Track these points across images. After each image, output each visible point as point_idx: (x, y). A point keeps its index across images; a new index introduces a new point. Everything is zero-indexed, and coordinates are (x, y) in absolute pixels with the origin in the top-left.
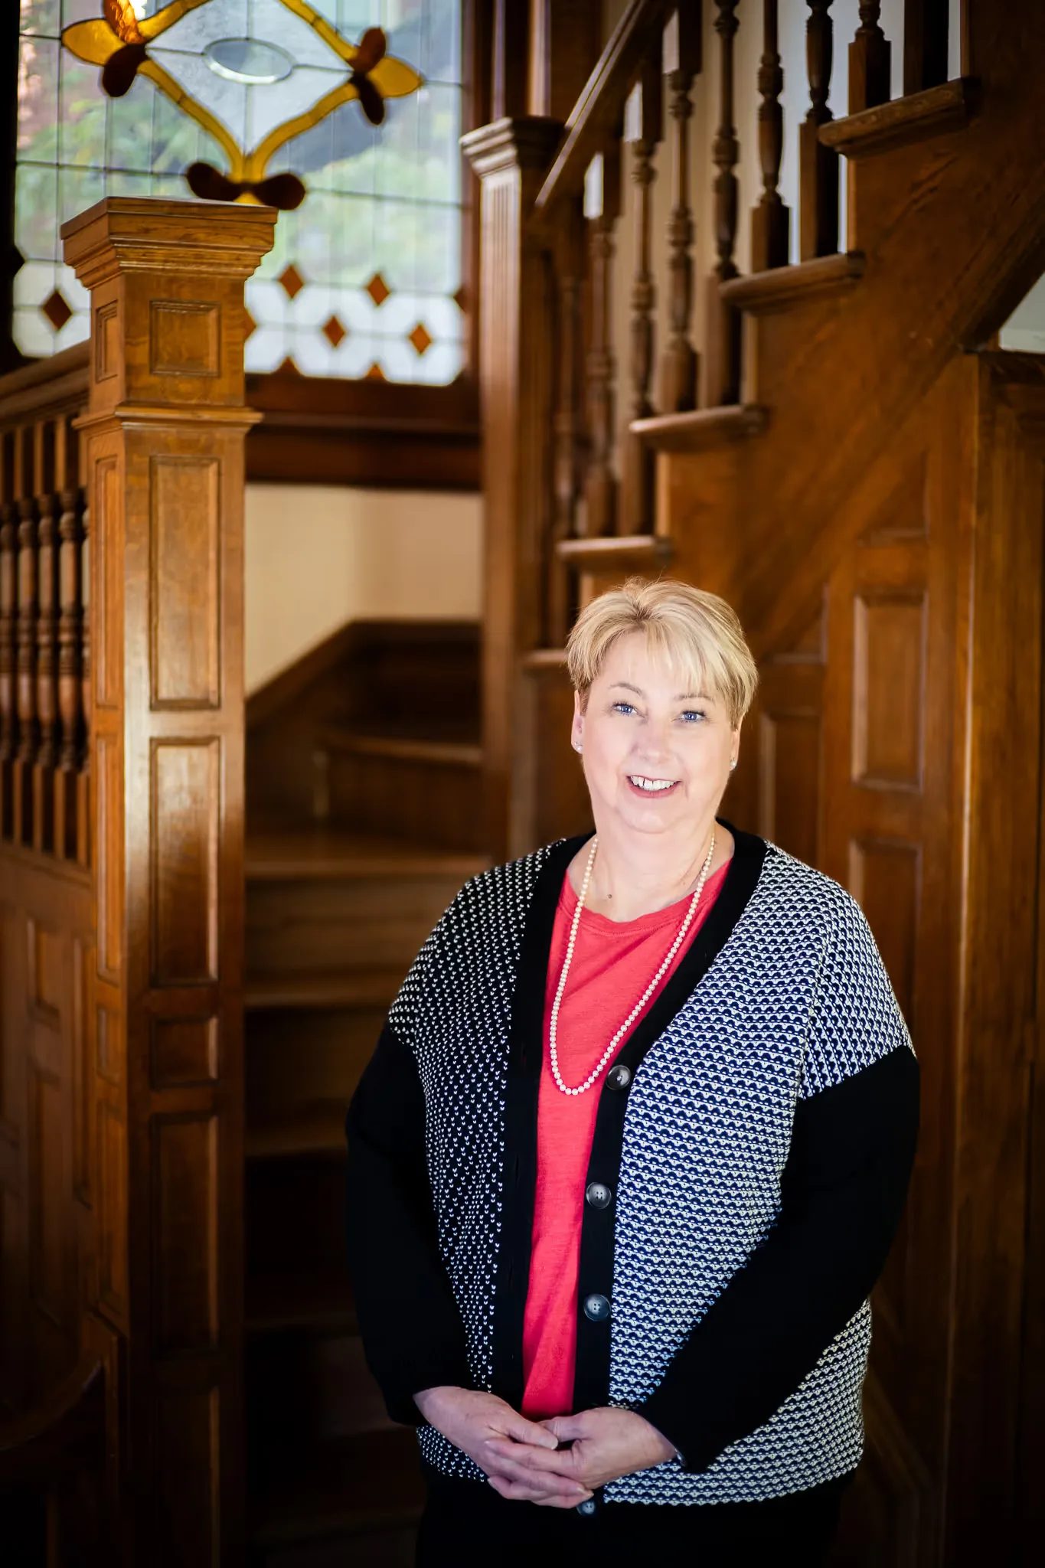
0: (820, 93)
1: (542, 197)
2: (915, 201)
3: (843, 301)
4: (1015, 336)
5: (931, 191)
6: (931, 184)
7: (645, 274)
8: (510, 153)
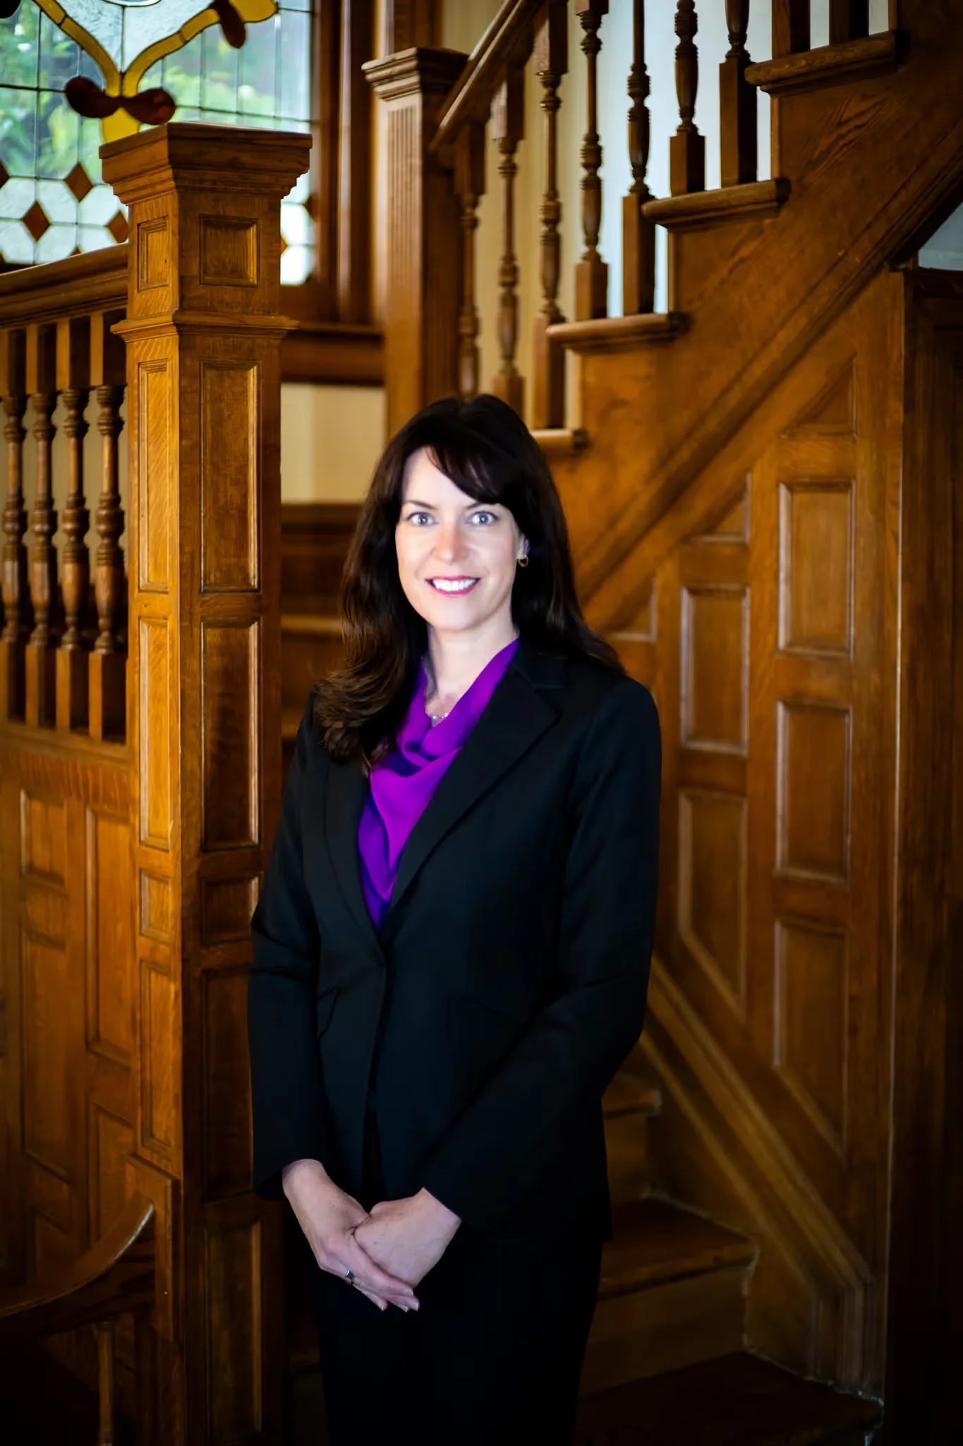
0: (738, 35)
1: (445, 122)
2: (841, 137)
3: (767, 221)
4: (933, 256)
5: (857, 127)
6: (859, 122)
7: (553, 192)
8: (414, 79)
